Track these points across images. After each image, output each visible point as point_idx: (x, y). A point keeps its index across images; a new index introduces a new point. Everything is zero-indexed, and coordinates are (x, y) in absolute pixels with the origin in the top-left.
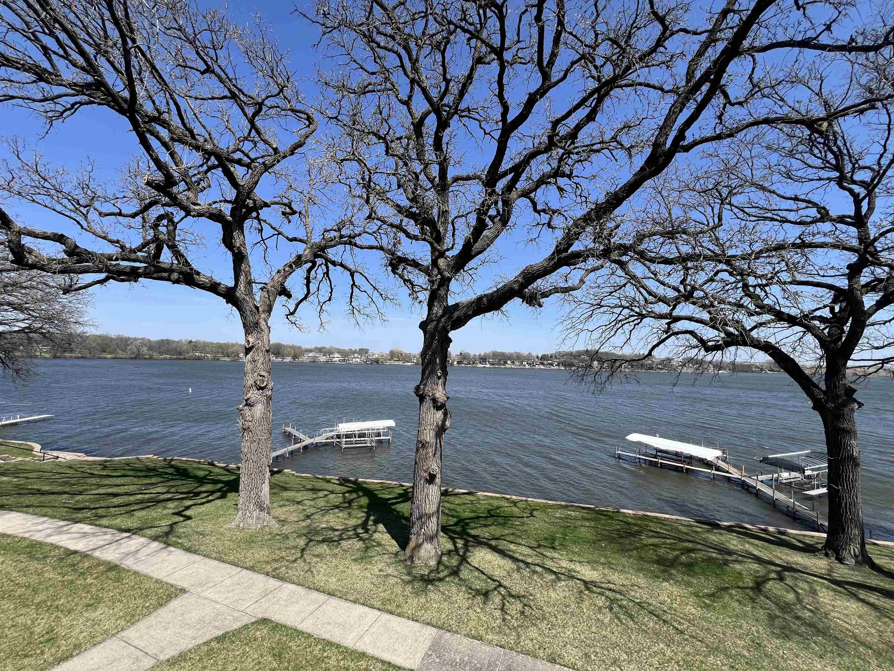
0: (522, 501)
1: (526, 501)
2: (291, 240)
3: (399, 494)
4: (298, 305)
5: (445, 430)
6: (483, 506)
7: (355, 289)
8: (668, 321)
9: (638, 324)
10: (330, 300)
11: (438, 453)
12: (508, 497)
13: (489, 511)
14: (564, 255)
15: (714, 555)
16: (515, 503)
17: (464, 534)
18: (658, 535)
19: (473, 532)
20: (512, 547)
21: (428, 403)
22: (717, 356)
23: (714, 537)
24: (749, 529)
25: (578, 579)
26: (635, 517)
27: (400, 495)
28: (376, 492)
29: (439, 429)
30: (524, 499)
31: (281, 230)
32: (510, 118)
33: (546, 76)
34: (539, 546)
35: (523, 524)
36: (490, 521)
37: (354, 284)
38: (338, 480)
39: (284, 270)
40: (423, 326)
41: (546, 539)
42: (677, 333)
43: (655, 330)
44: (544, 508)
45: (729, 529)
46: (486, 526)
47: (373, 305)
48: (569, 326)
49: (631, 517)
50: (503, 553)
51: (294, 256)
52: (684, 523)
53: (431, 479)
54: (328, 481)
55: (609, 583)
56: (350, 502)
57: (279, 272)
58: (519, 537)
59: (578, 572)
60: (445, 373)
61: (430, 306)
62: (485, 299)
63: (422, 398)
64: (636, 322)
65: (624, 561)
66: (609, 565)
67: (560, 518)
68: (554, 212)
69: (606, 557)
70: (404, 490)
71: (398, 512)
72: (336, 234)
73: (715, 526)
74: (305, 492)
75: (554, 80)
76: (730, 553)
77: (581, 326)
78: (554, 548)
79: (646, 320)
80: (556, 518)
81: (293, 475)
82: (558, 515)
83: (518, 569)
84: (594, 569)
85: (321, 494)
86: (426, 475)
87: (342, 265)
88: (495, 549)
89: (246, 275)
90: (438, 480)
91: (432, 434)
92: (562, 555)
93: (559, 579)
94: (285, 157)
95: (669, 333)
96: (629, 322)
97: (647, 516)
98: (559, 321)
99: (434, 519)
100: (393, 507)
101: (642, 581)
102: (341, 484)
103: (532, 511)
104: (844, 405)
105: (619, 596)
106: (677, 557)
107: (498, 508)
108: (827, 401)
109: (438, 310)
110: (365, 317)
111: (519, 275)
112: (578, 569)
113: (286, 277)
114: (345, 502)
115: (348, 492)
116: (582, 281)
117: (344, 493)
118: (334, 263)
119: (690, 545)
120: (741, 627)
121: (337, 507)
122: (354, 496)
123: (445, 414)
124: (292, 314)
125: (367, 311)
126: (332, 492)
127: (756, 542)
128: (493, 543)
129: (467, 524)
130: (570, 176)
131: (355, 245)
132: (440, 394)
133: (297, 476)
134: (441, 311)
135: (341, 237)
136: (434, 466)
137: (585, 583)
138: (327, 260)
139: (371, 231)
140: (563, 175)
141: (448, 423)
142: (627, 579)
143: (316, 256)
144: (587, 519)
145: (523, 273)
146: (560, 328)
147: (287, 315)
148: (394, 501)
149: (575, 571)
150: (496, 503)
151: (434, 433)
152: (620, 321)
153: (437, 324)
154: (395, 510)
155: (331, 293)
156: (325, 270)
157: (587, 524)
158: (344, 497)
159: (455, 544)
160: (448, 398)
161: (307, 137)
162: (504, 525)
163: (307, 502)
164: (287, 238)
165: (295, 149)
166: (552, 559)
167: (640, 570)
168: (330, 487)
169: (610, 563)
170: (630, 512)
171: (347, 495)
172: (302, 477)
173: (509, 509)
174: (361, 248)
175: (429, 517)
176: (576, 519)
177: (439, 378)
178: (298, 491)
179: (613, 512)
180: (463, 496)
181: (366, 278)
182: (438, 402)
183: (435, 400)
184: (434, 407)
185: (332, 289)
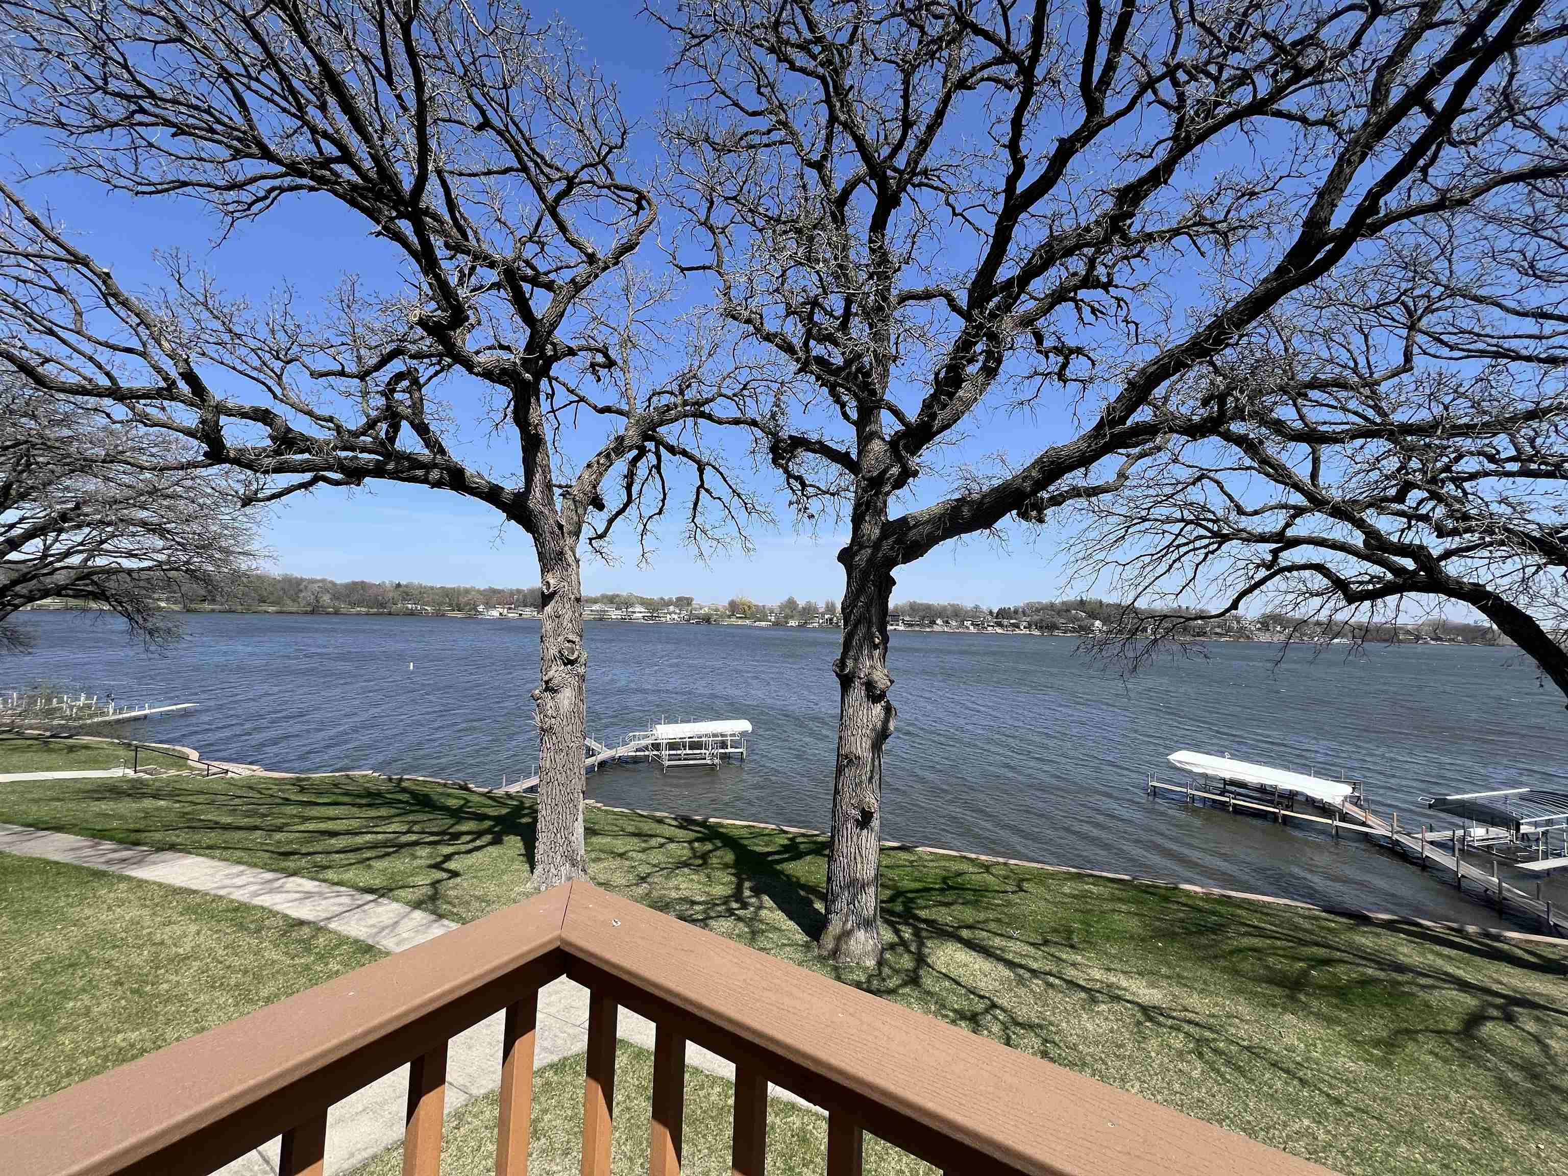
0: (998, 864)
1: (1005, 864)
2: (602, 411)
3: (782, 846)
4: (611, 521)
5: (887, 737)
6: (934, 872)
7: (702, 491)
8: (1274, 546)
9: (1213, 552)
10: (660, 513)
11: (877, 777)
12: (973, 856)
13: (945, 879)
14: (1118, 429)
15: (1370, 971)
16: (987, 868)
17: (908, 916)
18: (1260, 933)
19: (923, 914)
20: (997, 942)
21: (858, 692)
23: (1365, 940)
24: (1428, 928)
25: (1128, 1001)
26: (1207, 898)
27: (785, 849)
28: (745, 842)
29: (877, 735)
30: (1001, 860)
31: (581, 394)
33: (1093, 105)
34: (1046, 942)
35: (1009, 904)
36: (950, 897)
37: (702, 486)
38: (675, 819)
39: (598, 463)
40: (845, 557)
41: (1055, 931)
44: (1041, 878)
45: (1389, 925)
46: (947, 905)
47: (729, 520)
49: (1201, 899)
50: (986, 951)
51: (612, 438)
52: (1301, 911)
53: (865, 821)
54: (660, 821)
55: (1187, 1010)
56: (705, 857)
57: (589, 466)
58: (1009, 925)
59: (1125, 989)
60: (885, 639)
61: (857, 520)
63: (846, 682)
65: (1205, 972)
66: (1180, 979)
67: (1074, 896)
68: (1071, 351)
69: (1169, 965)
70: (789, 839)
71: (788, 876)
72: (679, 400)
73: (1365, 920)
74: (628, 839)
76: (1401, 968)
78: (1072, 947)
80: (1065, 895)
81: (599, 809)
82: (1067, 890)
83: (1021, 981)
84: (1152, 985)
85: (654, 842)
86: (856, 813)
87: (684, 453)
88: (969, 944)
89: (544, 472)
90: (875, 823)
91: (867, 743)
92: (1089, 959)
93: (1094, 1001)
94: (606, 268)
95: (1273, 568)
97: (1229, 897)
99: (871, 890)
100: (778, 867)
101: (1243, 1008)
102: (681, 827)
103: (1020, 882)
105: (1207, 1034)
106: (1305, 973)
107: (959, 874)
109: (872, 531)
111: (1033, 466)
112: (1124, 983)
113: (601, 474)
114: (695, 857)
115: (698, 840)
116: (1122, 476)
117: (690, 842)
118: (672, 450)
119: (1322, 952)
120: (1446, 1098)
121: (686, 865)
122: (709, 846)
123: (888, 709)
124: (601, 537)
125: (718, 533)
126: (671, 840)
127: (1446, 951)
128: (965, 933)
129: (912, 900)
130: (1106, 287)
131: (709, 417)
132: (880, 677)
133: (606, 811)
134: (877, 531)
135: (685, 403)
136: (871, 800)
137: (1144, 1009)
138: (659, 444)
139: (730, 394)
141: (892, 726)
142: (1216, 1004)
143: (646, 437)
144: (1120, 900)
147: (591, 539)
148: (777, 857)
149: (1118, 988)
150: (955, 867)
151: (869, 742)
152: (1178, 546)
153: (873, 555)
154: (781, 872)
155: (663, 501)
156: (655, 462)
157: (1124, 907)
158: (692, 849)
159: (897, 932)
160: (892, 682)
161: (642, 232)
162: (975, 904)
163: (634, 854)
164: (595, 408)
166: (1074, 965)
167: (1239, 991)
168: (668, 831)
169: (1179, 976)
170: (1198, 889)
171: (696, 844)
172: (615, 813)
173: (979, 877)
174: (720, 422)
175: (863, 887)
176: (1099, 897)
177: (876, 647)
178: (616, 836)
179: (1167, 889)
180: (892, 853)
181: (721, 474)
182: (875, 688)
183: (869, 685)
184: (868, 697)
185: (665, 495)
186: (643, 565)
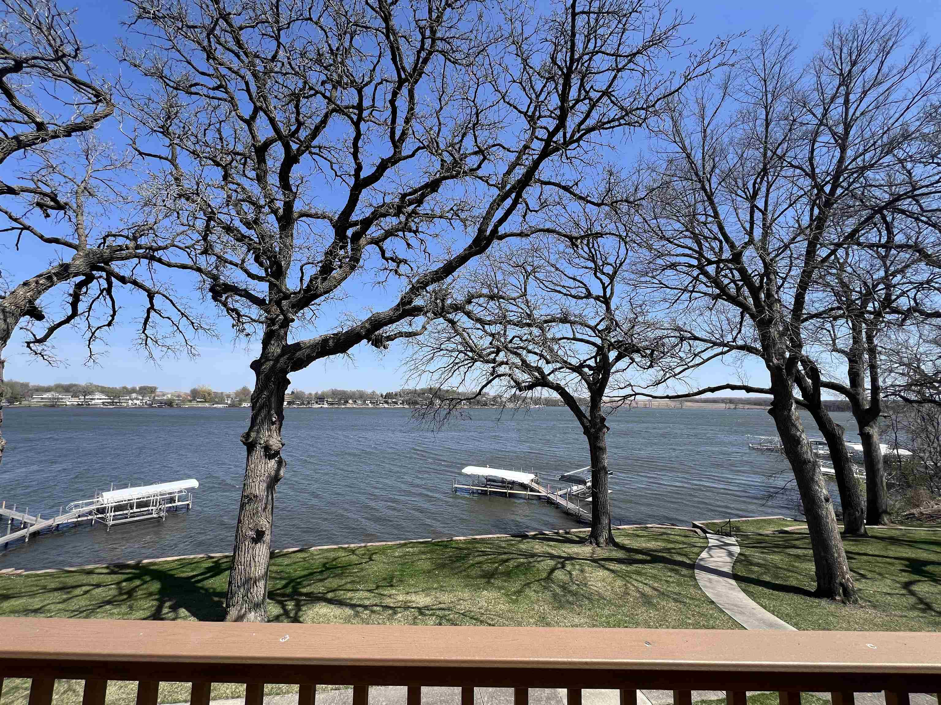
0: (360, 547)
1: (365, 546)
2: (50, 241)
3: (206, 568)
4: (52, 330)
5: (279, 480)
6: (318, 561)
7: (152, 313)
8: (493, 365)
9: (471, 367)
10: (109, 324)
11: (269, 507)
12: (346, 546)
13: (324, 565)
14: (408, 307)
15: (522, 560)
16: (353, 551)
17: (295, 595)
18: (484, 553)
19: (304, 590)
20: (349, 595)
21: (259, 452)
22: (529, 394)
23: (524, 546)
24: (547, 535)
25: (413, 608)
26: (466, 542)
27: (209, 569)
28: (171, 572)
29: (271, 480)
30: (363, 545)
31: (27, 223)
32: (364, 174)
33: (397, 148)
34: (378, 587)
35: (362, 570)
36: (325, 575)
37: (152, 307)
38: (107, 568)
39: (37, 282)
40: (256, 366)
41: (385, 579)
42: (499, 376)
43: (484, 373)
44: (382, 551)
45: (534, 537)
46: (321, 580)
47: (177, 334)
48: (412, 367)
49: (462, 543)
50: (340, 603)
51: (56, 264)
52: (502, 539)
53: (259, 536)
54: (90, 572)
55: (440, 603)
56: (130, 593)
57: (26, 284)
58: (358, 583)
59: (413, 602)
60: (281, 417)
61: (266, 343)
62: (331, 343)
63: (251, 447)
64: (469, 365)
65: (454, 582)
66: (441, 589)
67: (400, 557)
68: (401, 261)
69: (438, 582)
70: (213, 562)
71: (206, 590)
72: (131, 244)
73: (526, 537)
74: (47, 595)
75: (404, 153)
76: (533, 555)
77: (423, 368)
78: (392, 586)
79: (478, 364)
80: (395, 557)
81: (19, 575)
82: (397, 554)
83: (357, 614)
84: (427, 595)
85: (78, 591)
86: (252, 534)
87: (135, 283)
88: (330, 601)
90: (267, 538)
91: (264, 486)
92: (399, 591)
93: (395, 613)
94: (55, 136)
95: (495, 375)
96: (464, 365)
97: (475, 539)
98: (403, 362)
99: (261, 584)
100: (199, 585)
101: (466, 595)
102: (112, 573)
103: (370, 555)
104: (600, 430)
105: (447, 613)
106: (497, 568)
107: (335, 559)
108: (591, 428)
109: (275, 349)
110: (165, 349)
111: (366, 321)
112: (414, 599)
113: (39, 293)
114: (121, 594)
115: (125, 580)
116: (424, 328)
117: (118, 583)
118: (123, 280)
119: (504, 557)
120: (534, 609)
121: (109, 602)
122: (137, 582)
123: (280, 463)
124: (40, 341)
125: (169, 342)
126: (98, 586)
127: (552, 543)
128: (330, 595)
129: (299, 583)
130: (415, 232)
131: (160, 261)
132: (275, 442)
133: (27, 576)
134: (279, 351)
135: (138, 247)
136: (264, 523)
137: (419, 609)
138: (110, 274)
139: (183, 246)
140: (410, 231)
141: (282, 473)
142: (455, 596)
143: (94, 267)
144: (423, 553)
145: (369, 319)
146: (405, 368)
147: (28, 343)
148: (199, 578)
149: (410, 602)
150: (332, 555)
151: (265, 485)
152: (457, 363)
153: (274, 366)
154: (202, 588)
155: (113, 316)
156: (106, 286)
157: (424, 557)
158: (120, 589)
159: (284, 607)
160: (283, 445)
161: (97, 120)
162: (340, 576)
163: (52, 607)
164: (41, 237)
165: (74, 130)
166: (390, 596)
167: (466, 586)
168: (94, 579)
169: (442, 587)
170: (462, 538)
171: (124, 584)
172: (38, 575)
173: (347, 558)
174: (169, 265)
175: (255, 582)
176: (413, 554)
177: (273, 423)
178: (33, 595)
179: (447, 541)
180: (293, 555)
181: (171, 301)
182: (271, 450)
183: (267, 448)
184: (266, 456)
185: (114, 312)
186: (91, 363)
